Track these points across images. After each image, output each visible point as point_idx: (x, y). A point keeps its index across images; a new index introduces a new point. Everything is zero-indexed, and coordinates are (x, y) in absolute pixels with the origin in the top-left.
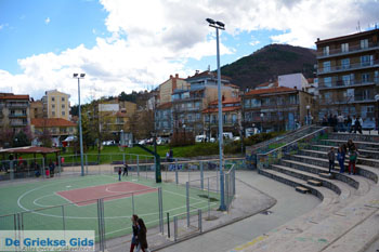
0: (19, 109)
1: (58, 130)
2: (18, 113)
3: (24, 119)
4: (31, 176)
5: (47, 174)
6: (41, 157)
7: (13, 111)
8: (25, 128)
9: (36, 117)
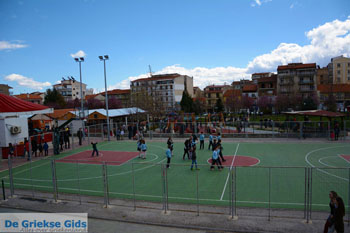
0: (307, 76)
1: (343, 95)
2: (306, 80)
3: (311, 86)
4: (317, 137)
5: (331, 137)
6: (327, 121)
7: (302, 79)
8: (312, 93)
9: (322, 83)
